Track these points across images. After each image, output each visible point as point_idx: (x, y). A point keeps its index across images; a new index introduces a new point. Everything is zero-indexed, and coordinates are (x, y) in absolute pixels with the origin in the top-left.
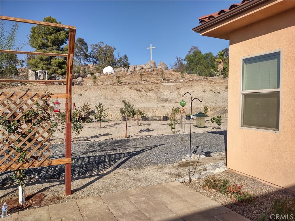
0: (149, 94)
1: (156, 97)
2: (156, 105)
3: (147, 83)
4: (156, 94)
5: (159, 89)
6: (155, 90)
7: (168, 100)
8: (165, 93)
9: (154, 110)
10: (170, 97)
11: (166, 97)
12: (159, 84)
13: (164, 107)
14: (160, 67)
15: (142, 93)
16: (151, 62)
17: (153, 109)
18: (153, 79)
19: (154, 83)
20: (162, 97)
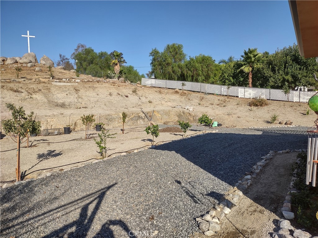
0: (34, 96)
1: (46, 100)
2: (49, 113)
3: (29, 82)
4: (46, 97)
5: (49, 89)
6: (43, 91)
7: (65, 105)
8: (59, 95)
9: (49, 120)
10: (67, 101)
11: (62, 102)
12: (47, 83)
13: (63, 115)
14: (43, 62)
15: (23, 94)
16: (29, 55)
17: (46, 118)
18: (37, 77)
19: (40, 82)
20: (56, 101)
